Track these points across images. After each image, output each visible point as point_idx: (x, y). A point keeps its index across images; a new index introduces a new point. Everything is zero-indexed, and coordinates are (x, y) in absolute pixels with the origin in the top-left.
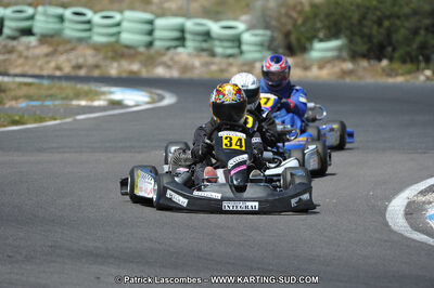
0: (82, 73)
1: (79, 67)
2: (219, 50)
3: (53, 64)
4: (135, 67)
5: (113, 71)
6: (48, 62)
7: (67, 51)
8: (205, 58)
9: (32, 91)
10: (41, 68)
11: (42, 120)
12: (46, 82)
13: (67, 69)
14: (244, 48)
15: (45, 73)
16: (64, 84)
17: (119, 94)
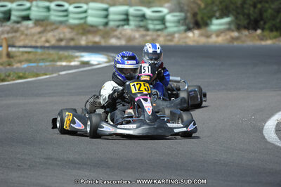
0: (63, 43)
1: (61, 40)
2: (151, 26)
3: (43, 39)
4: (97, 39)
5: (83, 41)
6: (40, 38)
7: (52, 30)
8: (142, 32)
9: (31, 56)
10: (36, 41)
11: (37, 75)
12: (39, 51)
13: (53, 42)
14: (168, 24)
15: (39, 44)
16: (52, 52)
17: (87, 57)
